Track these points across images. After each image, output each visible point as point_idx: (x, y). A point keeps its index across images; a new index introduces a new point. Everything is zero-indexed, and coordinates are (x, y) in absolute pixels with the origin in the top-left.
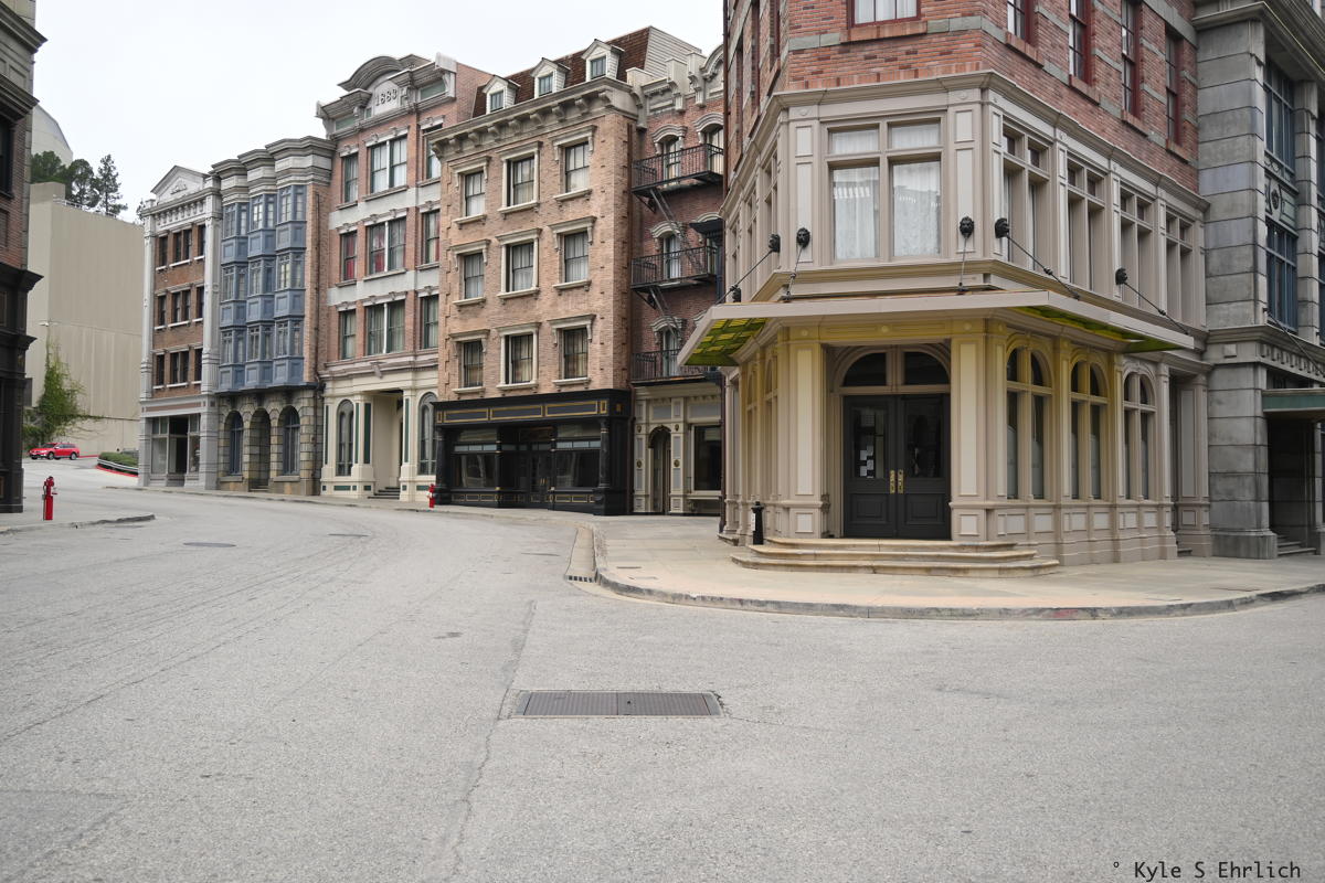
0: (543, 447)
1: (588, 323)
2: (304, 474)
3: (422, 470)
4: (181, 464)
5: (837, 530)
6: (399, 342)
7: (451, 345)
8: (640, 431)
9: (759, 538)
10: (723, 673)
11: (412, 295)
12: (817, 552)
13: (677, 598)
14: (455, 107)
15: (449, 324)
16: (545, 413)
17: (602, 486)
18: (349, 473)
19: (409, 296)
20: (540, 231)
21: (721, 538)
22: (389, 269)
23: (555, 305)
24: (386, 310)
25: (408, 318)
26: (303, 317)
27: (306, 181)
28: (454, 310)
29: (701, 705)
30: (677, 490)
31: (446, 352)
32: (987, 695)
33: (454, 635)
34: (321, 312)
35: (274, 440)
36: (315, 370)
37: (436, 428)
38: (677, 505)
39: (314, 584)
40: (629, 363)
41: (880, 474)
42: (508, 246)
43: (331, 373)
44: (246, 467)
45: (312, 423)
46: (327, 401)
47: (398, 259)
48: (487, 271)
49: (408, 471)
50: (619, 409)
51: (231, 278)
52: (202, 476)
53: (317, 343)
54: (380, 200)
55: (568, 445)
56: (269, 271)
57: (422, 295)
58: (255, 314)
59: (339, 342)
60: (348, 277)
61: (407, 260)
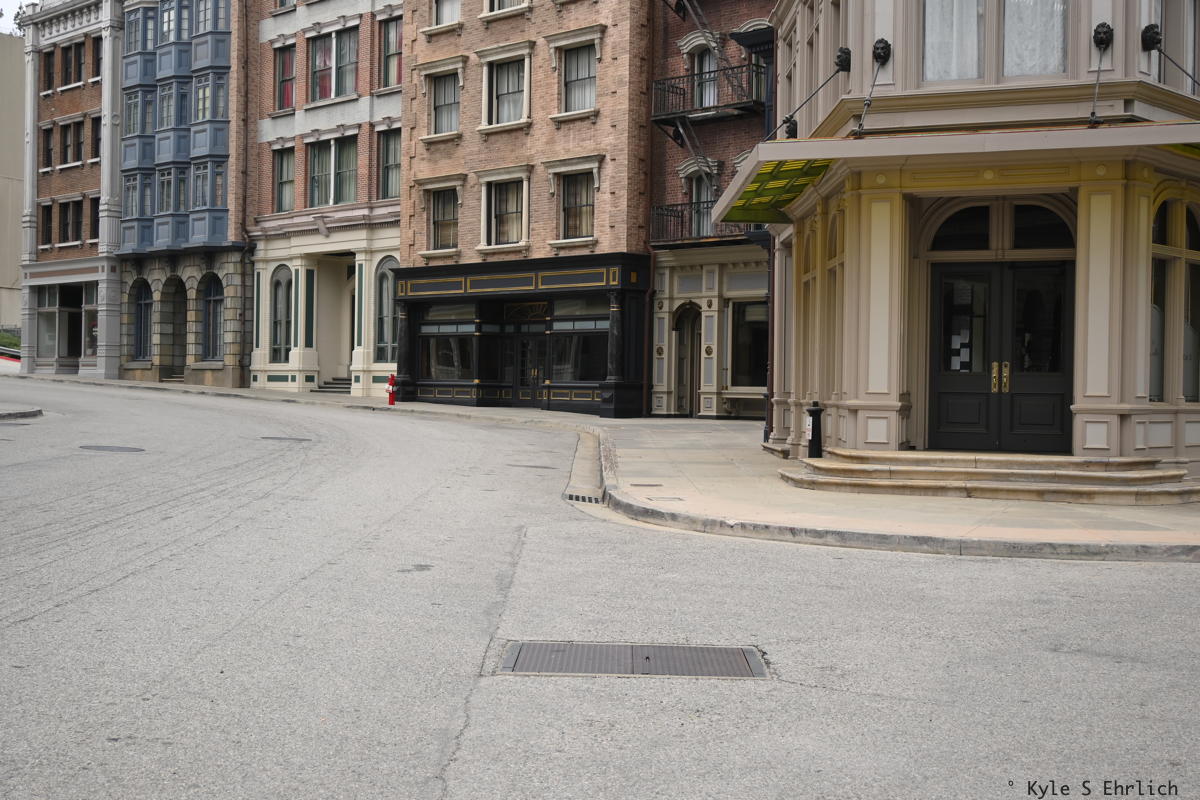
0: (535, 328)
1: (594, 165)
2: (230, 361)
3: (380, 356)
4: (74, 347)
5: (920, 442)
6: (349, 190)
7: (416, 194)
8: (661, 308)
9: (816, 449)
10: (768, 623)
11: (366, 129)
12: (893, 468)
13: (709, 525)
15: (415, 166)
16: (538, 284)
17: (611, 379)
18: (287, 360)
19: (362, 131)
20: (533, 44)
21: (765, 448)
22: (338, 94)
23: (551, 142)
24: (333, 149)
25: (362, 159)
26: (227, 156)
28: (421, 148)
29: (741, 663)
30: (708, 385)
31: (410, 203)
32: (1119, 658)
33: (421, 568)
34: (250, 151)
35: (191, 316)
36: (243, 226)
37: (397, 301)
38: (709, 405)
39: (245, 500)
40: (648, 219)
41: (977, 367)
42: (490, 64)
43: (263, 229)
44: (156, 350)
45: (239, 295)
46: (259, 266)
47: (349, 81)
48: (464, 98)
49: (361, 357)
50: (634, 278)
51: (136, 105)
52: (101, 361)
53: (245, 191)
54: (325, 4)
55: (567, 326)
56: (183, 97)
57: (379, 128)
58: (165, 153)
59: (273, 189)
60: (284, 105)
61: (360, 83)
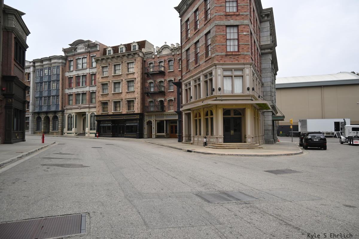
1: (134, 99)
3: (91, 129)
6: (84, 102)
7: (100, 103)
8: (145, 121)
11: (88, 92)
14: (99, 52)
15: (99, 98)
17: (138, 133)
20: (122, 80)
22: (82, 85)
23: (126, 95)
25: (87, 97)
27: (60, 65)
28: (100, 95)
30: (154, 133)
31: (98, 104)
35: (51, 123)
36: (62, 107)
38: (154, 136)
40: (143, 108)
42: (114, 83)
43: (66, 108)
44: (43, 129)
46: (65, 114)
47: (84, 84)
48: (109, 88)
49: (88, 130)
50: (141, 117)
51: (38, 86)
52: (30, 131)
53: (62, 101)
54: (80, 71)
55: (129, 124)
57: (90, 92)
58: (45, 94)
59: (68, 101)
60: (70, 87)
61: (87, 84)
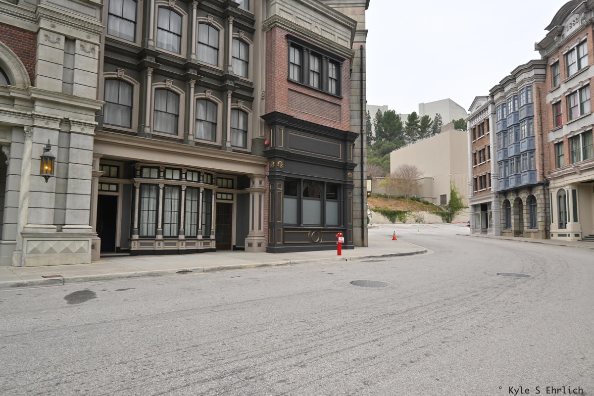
18: (566, 227)
22: (581, 114)
24: (581, 138)
26: (535, 149)
27: (532, 83)
34: (545, 146)
35: (525, 212)
36: (543, 175)
43: (552, 176)
45: (543, 202)
46: (550, 190)
47: (587, 109)
52: (494, 229)
53: (543, 161)
54: (574, 79)
58: (512, 152)
59: (556, 159)
60: (558, 124)
